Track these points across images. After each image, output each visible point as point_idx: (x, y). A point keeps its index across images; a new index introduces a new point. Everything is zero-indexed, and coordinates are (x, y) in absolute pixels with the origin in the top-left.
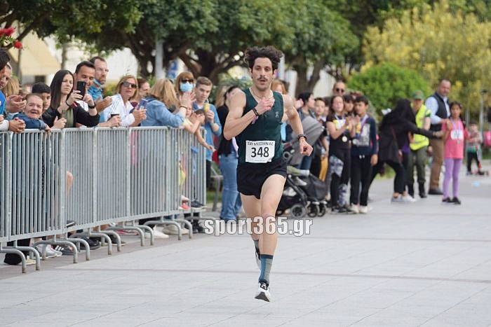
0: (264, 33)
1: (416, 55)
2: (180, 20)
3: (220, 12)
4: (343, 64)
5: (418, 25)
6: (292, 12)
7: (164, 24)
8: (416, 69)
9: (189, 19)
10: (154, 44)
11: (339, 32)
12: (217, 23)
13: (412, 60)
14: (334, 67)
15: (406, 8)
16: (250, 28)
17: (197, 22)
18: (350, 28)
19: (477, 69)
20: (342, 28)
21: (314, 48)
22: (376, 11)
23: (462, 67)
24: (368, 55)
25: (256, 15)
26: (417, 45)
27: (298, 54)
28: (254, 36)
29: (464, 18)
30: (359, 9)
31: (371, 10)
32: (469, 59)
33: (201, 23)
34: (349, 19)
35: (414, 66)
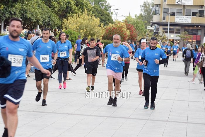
0: (34, 19)
1: (78, 27)
2: (9, 15)
3: (21, 13)
4: (56, 29)
5: (78, 18)
6: (42, 13)
7: (4, 16)
8: (78, 31)
9: (12, 15)
10: (1, 22)
11: (56, 20)
12: (20, 16)
13: (77, 29)
14: (53, 30)
15: (75, 13)
16: (30, 18)
17: (14, 16)
18: (59, 19)
19: (95, 32)
20: (57, 19)
21: (48, 24)
22: (66, 14)
23: (91, 31)
24: (64, 27)
25: (32, 14)
26: (78, 24)
27: (44, 26)
28: (31, 20)
29: (91, 16)
30: (61, 13)
31: (65, 14)
32: (93, 29)
33: (16, 16)
34: (59, 16)
35: (77, 30)
